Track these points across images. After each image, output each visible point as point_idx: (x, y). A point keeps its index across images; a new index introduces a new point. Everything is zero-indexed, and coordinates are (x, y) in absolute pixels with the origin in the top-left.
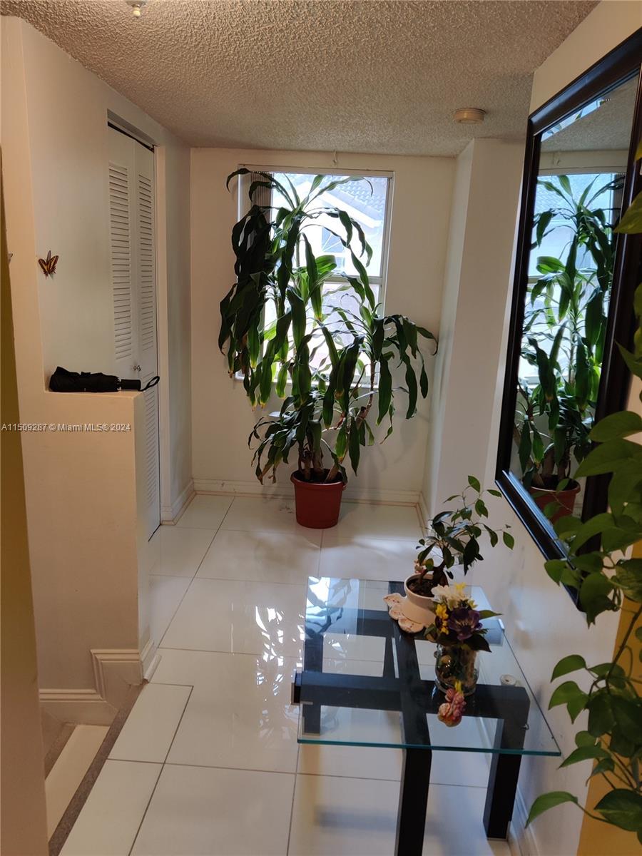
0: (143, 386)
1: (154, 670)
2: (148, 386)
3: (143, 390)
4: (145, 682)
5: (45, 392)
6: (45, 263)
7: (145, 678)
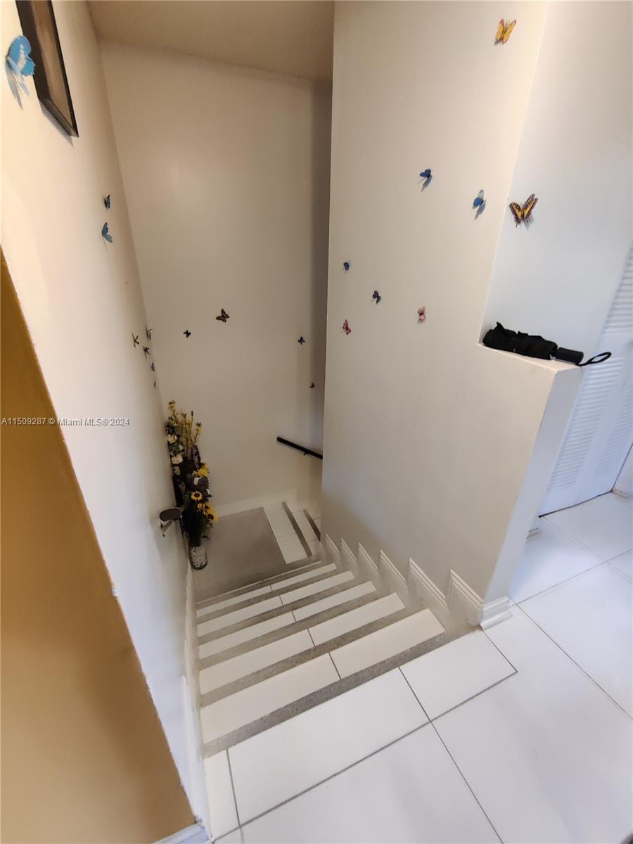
0: (584, 361)
1: (495, 624)
2: (590, 362)
3: (581, 365)
4: (479, 627)
5: (478, 345)
6: (519, 209)
7: (481, 624)
